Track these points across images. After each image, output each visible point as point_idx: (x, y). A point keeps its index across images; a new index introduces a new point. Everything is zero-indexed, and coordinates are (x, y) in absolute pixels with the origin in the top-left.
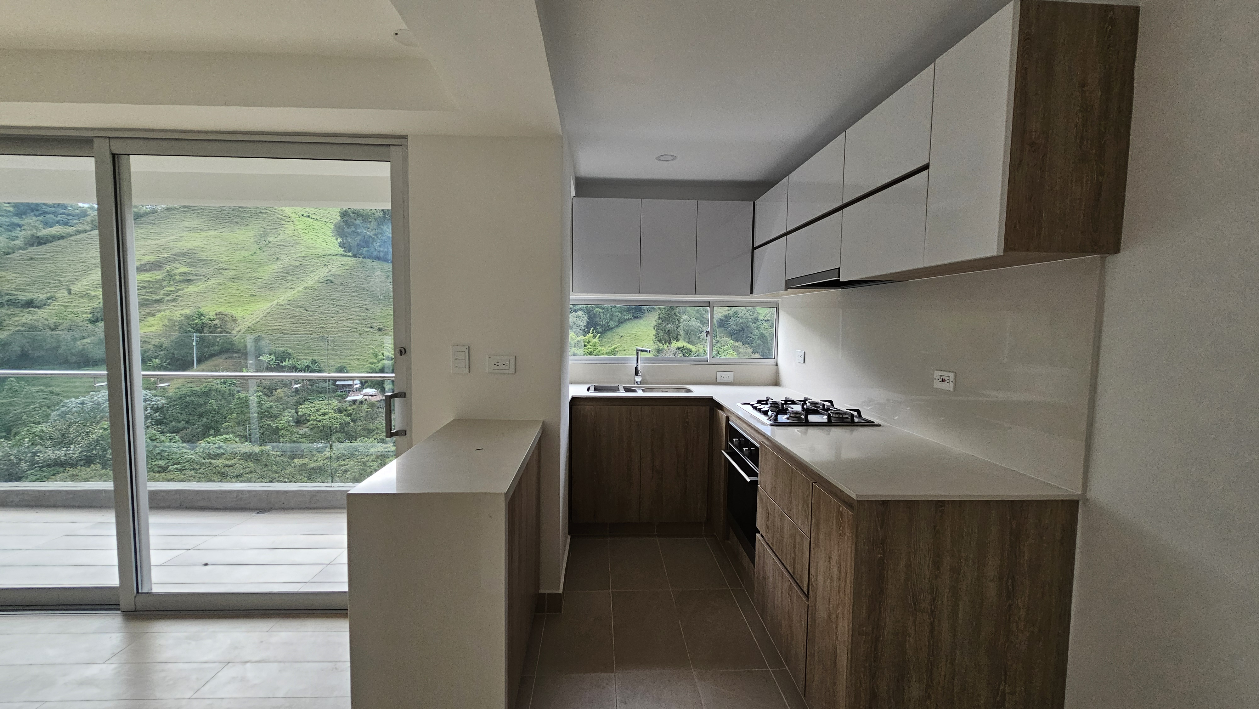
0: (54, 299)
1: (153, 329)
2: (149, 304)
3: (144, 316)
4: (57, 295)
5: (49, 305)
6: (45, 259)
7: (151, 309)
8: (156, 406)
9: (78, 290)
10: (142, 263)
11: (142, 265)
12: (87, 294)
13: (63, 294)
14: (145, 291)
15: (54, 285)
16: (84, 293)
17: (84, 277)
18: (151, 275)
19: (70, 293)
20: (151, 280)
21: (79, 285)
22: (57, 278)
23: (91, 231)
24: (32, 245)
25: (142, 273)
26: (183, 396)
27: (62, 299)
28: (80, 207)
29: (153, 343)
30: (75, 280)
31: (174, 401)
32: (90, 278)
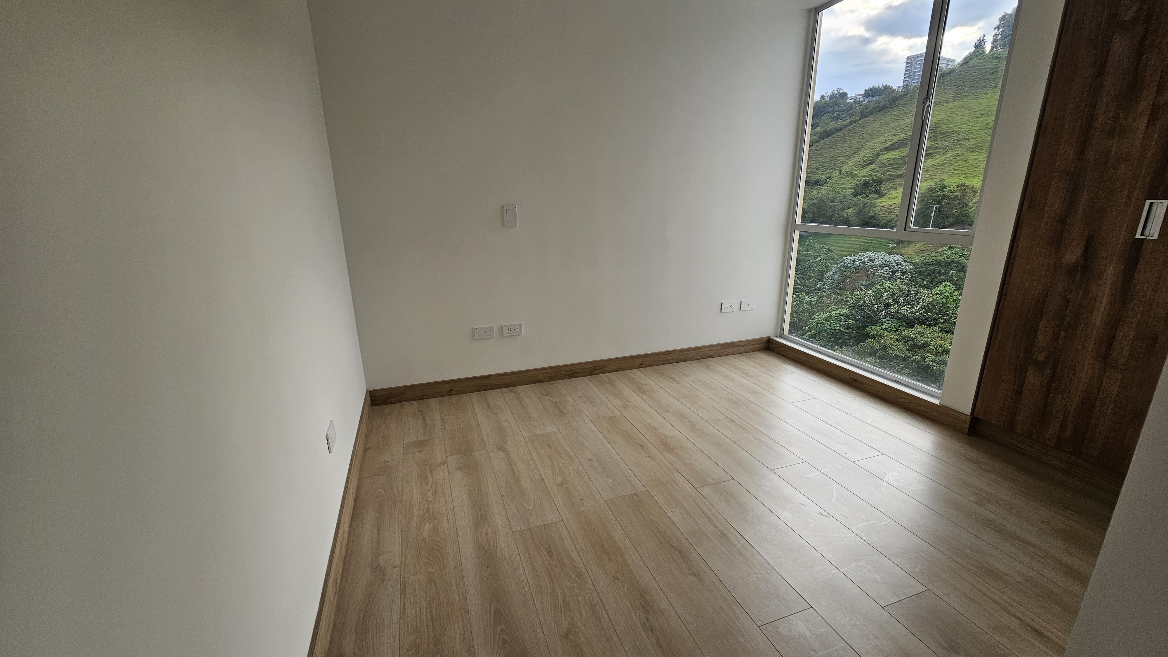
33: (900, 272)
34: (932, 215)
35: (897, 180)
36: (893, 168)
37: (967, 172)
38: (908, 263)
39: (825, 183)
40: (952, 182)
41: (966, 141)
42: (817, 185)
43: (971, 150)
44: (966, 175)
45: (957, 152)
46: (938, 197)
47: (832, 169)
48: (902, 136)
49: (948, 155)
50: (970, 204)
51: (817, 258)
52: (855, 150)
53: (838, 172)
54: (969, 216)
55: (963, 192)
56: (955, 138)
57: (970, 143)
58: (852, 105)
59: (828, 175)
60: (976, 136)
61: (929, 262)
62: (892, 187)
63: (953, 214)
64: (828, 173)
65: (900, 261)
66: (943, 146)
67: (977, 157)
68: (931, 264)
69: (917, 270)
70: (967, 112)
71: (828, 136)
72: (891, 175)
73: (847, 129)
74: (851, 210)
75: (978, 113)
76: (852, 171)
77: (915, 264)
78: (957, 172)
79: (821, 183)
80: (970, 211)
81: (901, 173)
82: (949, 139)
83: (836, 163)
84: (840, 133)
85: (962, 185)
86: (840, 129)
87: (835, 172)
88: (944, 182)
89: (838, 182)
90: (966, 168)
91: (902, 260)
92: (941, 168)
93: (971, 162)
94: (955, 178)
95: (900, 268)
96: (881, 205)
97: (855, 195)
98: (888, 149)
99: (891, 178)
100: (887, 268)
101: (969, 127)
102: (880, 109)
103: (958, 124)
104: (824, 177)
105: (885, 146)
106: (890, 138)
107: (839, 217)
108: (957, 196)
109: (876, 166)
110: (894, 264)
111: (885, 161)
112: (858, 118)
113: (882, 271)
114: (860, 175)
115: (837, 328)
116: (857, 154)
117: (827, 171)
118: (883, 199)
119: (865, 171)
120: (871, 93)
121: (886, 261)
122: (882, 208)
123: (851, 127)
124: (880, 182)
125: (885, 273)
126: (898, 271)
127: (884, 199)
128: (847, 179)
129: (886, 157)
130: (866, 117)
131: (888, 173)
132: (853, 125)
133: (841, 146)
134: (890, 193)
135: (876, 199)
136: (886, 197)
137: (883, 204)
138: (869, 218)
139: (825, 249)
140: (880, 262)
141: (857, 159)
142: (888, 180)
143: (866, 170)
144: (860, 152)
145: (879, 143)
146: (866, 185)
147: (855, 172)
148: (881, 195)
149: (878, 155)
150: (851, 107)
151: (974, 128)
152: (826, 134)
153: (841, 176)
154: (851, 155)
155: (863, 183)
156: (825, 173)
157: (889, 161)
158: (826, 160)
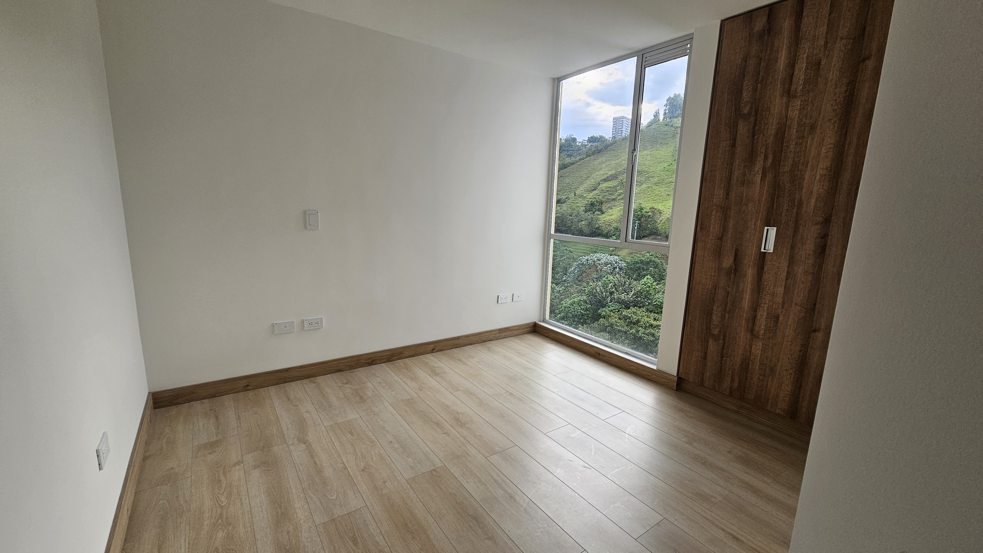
33: (618, 268)
34: (636, 228)
35: (613, 202)
36: (609, 194)
37: (655, 199)
38: (623, 262)
39: (565, 202)
40: (647, 206)
41: (653, 178)
42: (560, 203)
43: (656, 184)
44: (655, 201)
45: (648, 185)
46: (639, 215)
47: (569, 192)
48: (613, 172)
49: (643, 187)
50: (658, 221)
51: (562, 257)
52: (584, 179)
53: (573, 194)
54: (658, 230)
55: (653, 212)
56: (646, 176)
57: (655, 180)
59: (566, 196)
60: (658, 175)
61: (636, 262)
62: (609, 207)
63: (649, 228)
64: (567, 195)
65: (617, 261)
66: (639, 181)
67: (660, 189)
68: (637, 263)
69: (629, 267)
70: (652, 159)
71: (565, 168)
72: (608, 199)
73: (578, 163)
74: (583, 222)
75: (659, 160)
76: (583, 194)
77: (627, 263)
78: (649, 199)
79: (562, 202)
80: (659, 226)
81: (614, 197)
82: (642, 176)
83: (572, 187)
84: (573, 166)
85: (653, 208)
86: (573, 164)
87: (572, 194)
88: (642, 206)
89: (573, 202)
90: (654, 196)
91: (619, 259)
92: (639, 195)
93: (657, 192)
94: (648, 203)
95: (618, 265)
96: (603, 219)
97: (586, 211)
98: (605, 180)
99: (608, 201)
100: (610, 265)
101: (654, 169)
102: (598, 151)
103: (647, 166)
104: (564, 197)
105: (603, 178)
106: (606, 172)
107: (576, 227)
108: (650, 215)
109: (598, 191)
110: (614, 263)
111: (603, 189)
112: (585, 157)
113: (606, 268)
114: (588, 197)
115: (579, 311)
116: (585, 182)
117: (566, 193)
118: (603, 216)
119: (591, 195)
120: (592, 140)
121: (608, 260)
122: (603, 221)
123: (580, 162)
124: (601, 203)
125: (608, 269)
126: (616, 268)
127: (605, 215)
128: (580, 199)
129: (604, 185)
130: (590, 156)
131: (606, 197)
132: (582, 161)
133: (574, 176)
134: (608, 211)
135: (599, 215)
136: (606, 214)
137: (604, 219)
138: (596, 229)
139: (567, 250)
140: (605, 261)
141: (585, 185)
142: (606, 202)
143: (591, 194)
144: (587, 181)
145: (599, 175)
146: (592, 204)
147: (585, 195)
148: (603, 213)
149: (599, 184)
150: (579, 149)
151: (657, 170)
153: (576, 197)
154: (581, 183)
155: (590, 203)
156: (565, 195)
157: (606, 188)
158: (565, 185)
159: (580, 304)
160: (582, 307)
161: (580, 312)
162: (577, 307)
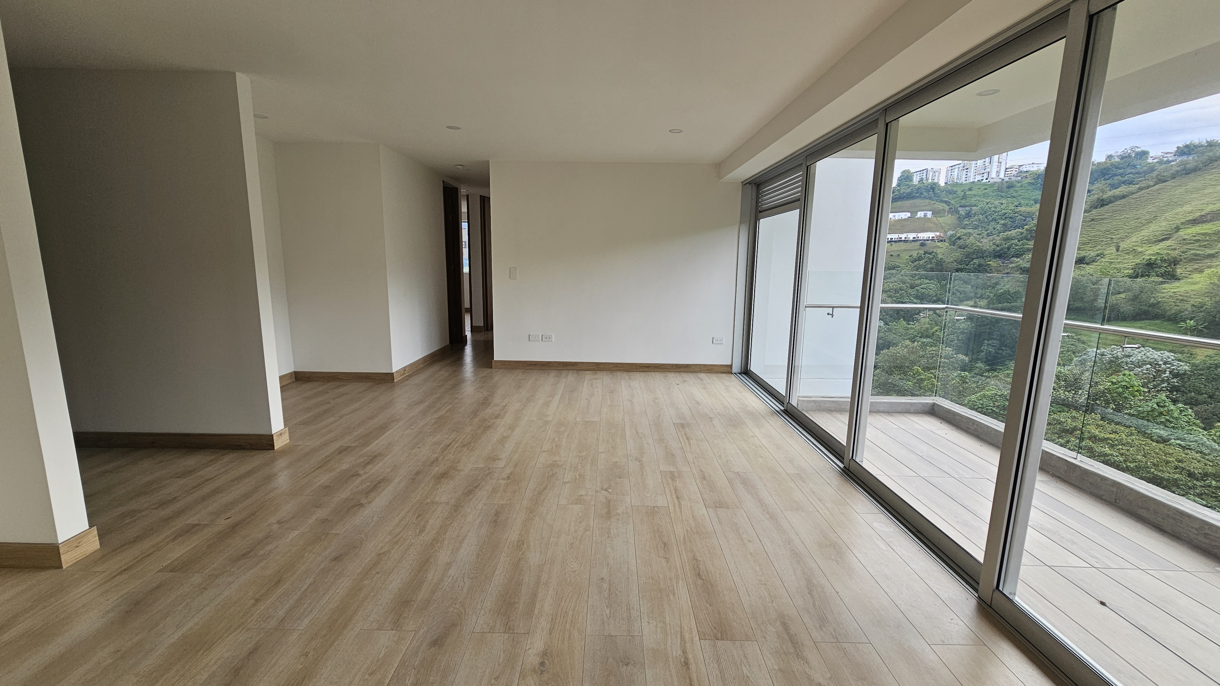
0: (1102, 256)
1: (1196, 287)
2: (1197, 260)
3: (1189, 273)
4: (1106, 252)
5: (1096, 262)
6: (1103, 219)
7: (1200, 265)
8: (1176, 371)
9: (1126, 247)
10: (1203, 213)
11: (1202, 216)
12: (1134, 250)
13: (1111, 251)
14: (1198, 244)
15: (1106, 243)
16: (1131, 249)
17: (1135, 234)
18: (1211, 226)
19: (1118, 250)
20: (1210, 232)
21: (1128, 241)
22: (1109, 236)
23: (1154, 186)
24: (1096, 208)
25: (1199, 225)
26: (1213, 366)
27: (1110, 255)
28: (1149, 164)
29: (1192, 302)
30: (1125, 237)
31: (1201, 370)
32: (1141, 234)
33: (1168, 372)
35: (1206, 261)
36: (1200, 246)
38: (1181, 363)
39: (1093, 261)
52: (1143, 222)
53: (1114, 249)
58: (1154, 166)
59: (1099, 252)
62: (1196, 269)
64: (1100, 250)
65: (1170, 360)
69: (1196, 372)
71: (1102, 206)
72: (1199, 255)
73: (1134, 196)
74: (1123, 296)
76: (1135, 248)
77: (1193, 365)
79: (1088, 261)
81: (1212, 252)
83: (1114, 237)
84: (1122, 202)
86: (1124, 197)
87: (1111, 248)
89: (1112, 261)
91: (1172, 358)
95: (1169, 368)
96: (1172, 290)
97: (1135, 276)
98: (1195, 222)
99: (1195, 258)
100: (1149, 366)
102: (1189, 172)
104: (1093, 254)
105: (1191, 218)
106: (1200, 207)
109: (1174, 242)
110: (1160, 362)
111: (1186, 237)
112: (1152, 183)
113: (1139, 370)
114: (1148, 252)
116: (1146, 226)
117: (1099, 247)
118: (1176, 284)
119: (1156, 248)
120: (1185, 151)
121: (1148, 358)
122: (1172, 294)
123: (1139, 194)
124: (1175, 262)
125: (1144, 371)
126: (1165, 371)
127: (1179, 283)
128: (1126, 257)
129: (1189, 231)
131: (1192, 252)
132: (1143, 191)
133: (1122, 217)
134: (1191, 276)
135: (1162, 283)
136: (1182, 281)
137: (1175, 290)
138: (1150, 306)
140: (1140, 358)
141: (1145, 232)
142: (1191, 260)
143: (1158, 247)
144: (1150, 224)
145: (1182, 213)
146: (1152, 265)
147: (1140, 249)
148: (1174, 279)
149: (1178, 229)
150: (1152, 169)
152: (1102, 203)
153: (1119, 253)
154: (1137, 229)
155: (1145, 263)
156: (1095, 250)
157: (1195, 236)
158: (1098, 233)
159: (994, 400)
160: (996, 403)
161: (991, 409)
162: (987, 403)
